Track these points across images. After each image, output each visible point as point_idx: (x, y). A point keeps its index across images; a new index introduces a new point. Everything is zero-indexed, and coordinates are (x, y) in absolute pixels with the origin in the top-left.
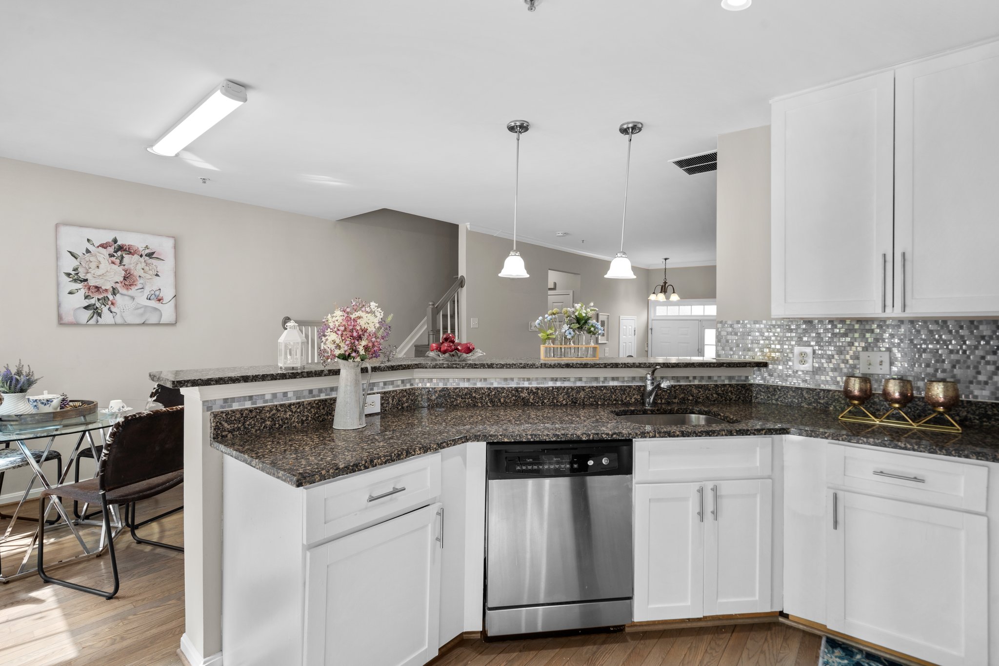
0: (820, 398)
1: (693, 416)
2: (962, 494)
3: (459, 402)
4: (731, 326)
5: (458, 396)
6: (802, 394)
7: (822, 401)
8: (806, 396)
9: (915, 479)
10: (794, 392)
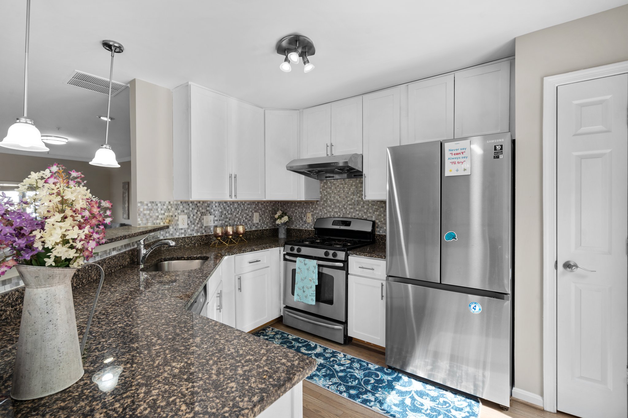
0: (192, 241)
1: (166, 262)
2: (265, 262)
3: (8, 313)
4: (147, 205)
5: (8, 305)
6: (185, 240)
7: (193, 242)
8: (187, 241)
9: (257, 261)
10: (181, 239)
